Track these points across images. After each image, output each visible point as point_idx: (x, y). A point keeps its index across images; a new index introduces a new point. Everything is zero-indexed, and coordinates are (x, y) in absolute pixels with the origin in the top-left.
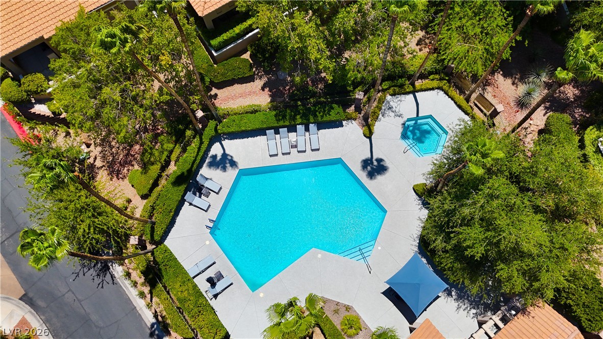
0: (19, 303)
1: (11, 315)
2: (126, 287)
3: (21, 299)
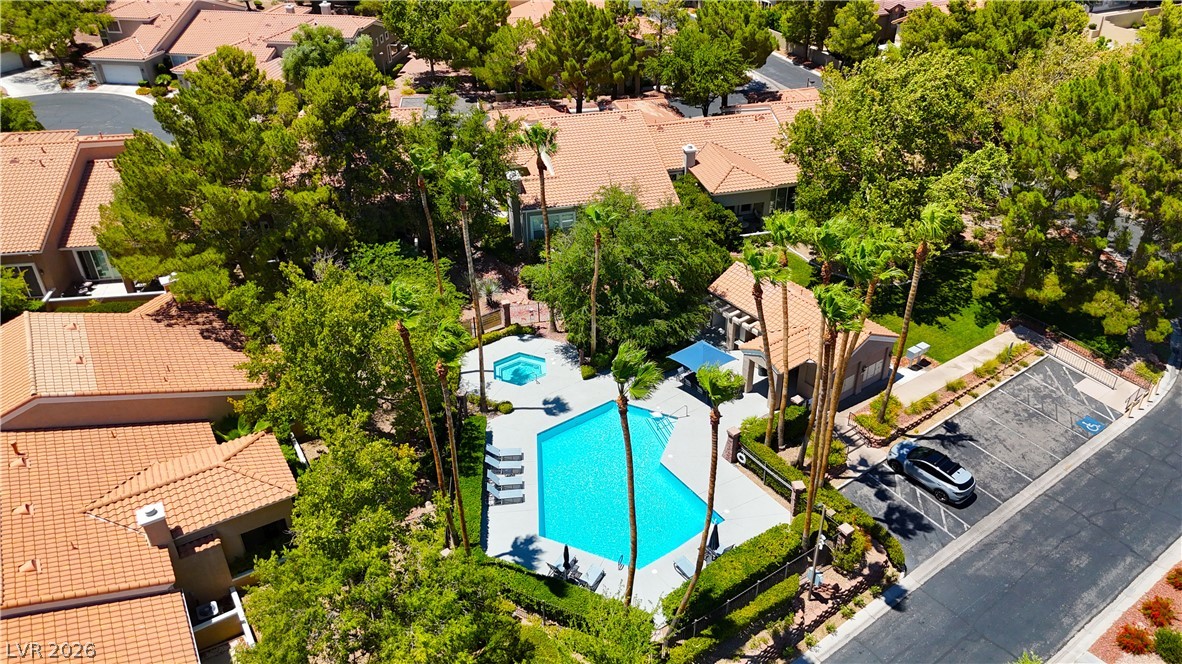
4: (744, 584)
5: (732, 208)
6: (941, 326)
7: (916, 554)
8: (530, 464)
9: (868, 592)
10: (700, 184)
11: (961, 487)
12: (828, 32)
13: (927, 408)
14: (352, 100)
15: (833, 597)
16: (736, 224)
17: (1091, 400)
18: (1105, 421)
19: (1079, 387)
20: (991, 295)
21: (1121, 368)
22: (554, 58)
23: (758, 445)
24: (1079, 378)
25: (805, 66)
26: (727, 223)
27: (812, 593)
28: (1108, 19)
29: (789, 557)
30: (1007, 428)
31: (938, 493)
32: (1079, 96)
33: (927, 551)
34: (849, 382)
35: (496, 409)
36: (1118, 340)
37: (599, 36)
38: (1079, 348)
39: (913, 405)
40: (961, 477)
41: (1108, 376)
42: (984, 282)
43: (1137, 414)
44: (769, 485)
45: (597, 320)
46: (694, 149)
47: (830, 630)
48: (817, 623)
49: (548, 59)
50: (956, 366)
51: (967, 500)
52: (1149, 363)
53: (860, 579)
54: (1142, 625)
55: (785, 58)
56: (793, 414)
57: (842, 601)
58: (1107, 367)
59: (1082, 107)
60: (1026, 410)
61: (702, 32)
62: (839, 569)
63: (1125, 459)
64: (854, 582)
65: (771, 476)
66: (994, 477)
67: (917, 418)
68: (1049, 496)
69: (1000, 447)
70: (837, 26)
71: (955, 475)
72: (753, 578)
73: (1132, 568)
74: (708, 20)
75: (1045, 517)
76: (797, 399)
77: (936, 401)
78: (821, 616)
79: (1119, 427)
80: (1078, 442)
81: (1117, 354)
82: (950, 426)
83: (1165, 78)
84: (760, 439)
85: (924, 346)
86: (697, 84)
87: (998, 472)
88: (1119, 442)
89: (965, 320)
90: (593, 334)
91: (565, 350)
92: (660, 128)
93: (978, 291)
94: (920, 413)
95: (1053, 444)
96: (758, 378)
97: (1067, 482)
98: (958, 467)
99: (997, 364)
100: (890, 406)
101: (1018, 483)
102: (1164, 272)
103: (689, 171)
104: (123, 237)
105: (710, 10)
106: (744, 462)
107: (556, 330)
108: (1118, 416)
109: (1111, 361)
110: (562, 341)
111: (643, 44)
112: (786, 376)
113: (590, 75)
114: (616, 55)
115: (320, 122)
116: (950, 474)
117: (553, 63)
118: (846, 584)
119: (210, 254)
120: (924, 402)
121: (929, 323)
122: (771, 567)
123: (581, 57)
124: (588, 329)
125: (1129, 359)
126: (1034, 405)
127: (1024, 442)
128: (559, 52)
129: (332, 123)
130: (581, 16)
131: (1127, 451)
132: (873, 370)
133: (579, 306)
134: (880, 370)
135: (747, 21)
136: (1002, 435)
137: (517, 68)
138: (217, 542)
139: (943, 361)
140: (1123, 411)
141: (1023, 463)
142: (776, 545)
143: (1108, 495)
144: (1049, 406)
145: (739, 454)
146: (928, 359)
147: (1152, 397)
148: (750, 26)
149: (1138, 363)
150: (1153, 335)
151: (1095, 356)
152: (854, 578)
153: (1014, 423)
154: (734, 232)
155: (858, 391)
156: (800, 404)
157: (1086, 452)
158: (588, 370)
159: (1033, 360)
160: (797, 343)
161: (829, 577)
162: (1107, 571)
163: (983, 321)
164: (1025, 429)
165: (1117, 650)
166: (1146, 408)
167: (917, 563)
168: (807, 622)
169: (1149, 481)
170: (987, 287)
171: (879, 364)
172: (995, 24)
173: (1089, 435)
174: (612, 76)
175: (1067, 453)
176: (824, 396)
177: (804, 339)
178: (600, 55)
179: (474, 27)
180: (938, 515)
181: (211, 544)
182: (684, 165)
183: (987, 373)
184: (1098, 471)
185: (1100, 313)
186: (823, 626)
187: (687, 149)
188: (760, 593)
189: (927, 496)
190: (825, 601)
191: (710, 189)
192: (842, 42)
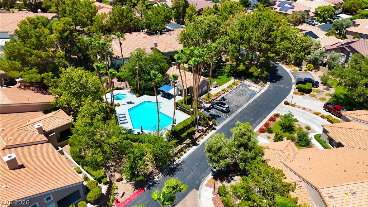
0: (200, 190)
1: (206, 190)
2: (184, 158)
3: (198, 190)
4: (183, 129)
5: (168, 56)
6: (219, 79)
7: (219, 122)
8: (127, 115)
9: (209, 131)
10: (159, 51)
11: (226, 108)
12: (185, 15)
13: (218, 95)
14: (67, 29)
15: (202, 132)
16: (169, 60)
17: (252, 90)
18: (255, 94)
19: (250, 88)
20: (229, 71)
21: (258, 84)
22: (114, 22)
23: (182, 104)
24: (250, 86)
25: (180, 24)
26: (167, 60)
27: (197, 132)
28: (252, 11)
29: (192, 123)
30: (235, 97)
31: (222, 111)
32: (241, 22)
33: (221, 122)
34: (200, 91)
35: (116, 106)
36: (257, 78)
37: (126, 15)
38: (249, 81)
39: (215, 94)
40: (226, 106)
41: (255, 85)
42: (227, 69)
43: (262, 92)
44: (185, 113)
45: (139, 82)
46: (156, 42)
47: (202, 138)
48: (199, 137)
49: (113, 22)
50: (223, 86)
51: (228, 111)
52: (264, 82)
53: (207, 127)
54: (264, 128)
55: (174, 22)
56: (189, 97)
57: (204, 132)
58: (255, 84)
59: (242, 25)
60: (239, 94)
61: (153, 14)
62: (203, 126)
63: (260, 100)
64: (206, 128)
65: (186, 110)
66: (233, 107)
67: (216, 97)
68: (245, 109)
69: (234, 101)
70: (187, 13)
71: (225, 106)
72: (185, 127)
73: (262, 119)
74: (155, 11)
75: (244, 113)
76: (189, 94)
77: (219, 93)
78: (200, 136)
79: (258, 95)
80: (250, 98)
81: (257, 81)
82: (223, 98)
83: (259, 18)
84: (183, 103)
85: (216, 82)
86: (153, 27)
87: (234, 106)
88: (258, 97)
89: (224, 77)
90: (138, 85)
91: (130, 92)
92: (146, 38)
93: (226, 71)
94: (217, 96)
95: (245, 99)
96: (179, 93)
97: (248, 106)
98: (225, 104)
99: (232, 85)
100: (210, 95)
101: (238, 107)
102: (264, 61)
103: (155, 48)
104: (7, 67)
105: (154, 9)
106: (179, 109)
107: (127, 88)
108: (258, 93)
109: (256, 83)
110: (129, 90)
111: (137, 18)
112: (186, 90)
113: (125, 26)
114: (131, 20)
115: (59, 35)
116: (224, 106)
117: (114, 23)
118: (204, 129)
119: (34, 70)
120: (217, 93)
121: (216, 78)
122: (188, 125)
123: (121, 21)
124: (137, 84)
125: (260, 82)
126: (241, 92)
127: (239, 100)
128: (115, 20)
129: (63, 35)
130: (120, 10)
131: (260, 99)
132: (205, 88)
133: (134, 78)
134: (207, 88)
135: (164, 11)
136: (235, 99)
137: (102, 26)
138: (54, 133)
139: (221, 86)
140: (259, 92)
141: (239, 104)
142: (188, 121)
143: (257, 107)
144: (244, 92)
145: (178, 107)
146: (217, 85)
147: (265, 88)
148: (165, 12)
149: (262, 82)
150: (264, 75)
151: (253, 82)
152: (206, 127)
153: (237, 96)
154: (169, 62)
155: (203, 93)
156: (190, 95)
157: (252, 100)
158: (138, 95)
159: (240, 84)
160: (188, 82)
161: (201, 127)
162: (257, 120)
163: (228, 77)
164: (239, 97)
165: (259, 133)
166: (263, 91)
167: (219, 124)
168: (197, 137)
169: (264, 104)
170: (228, 69)
171: (207, 86)
172: (224, 10)
173: (252, 97)
174: (131, 26)
175: (248, 101)
176: (195, 83)
177: (189, 82)
178: (127, 21)
179: (88, 15)
180: (223, 115)
181: (53, 134)
182: (154, 47)
183: (230, 87)
184: (254, 103)
185: (252, 71)
186: (201, 138)
187: (154, 42)
188: (186, 131)
189: (220, 112)
190: (200, 133)
191: (162, 51)
192: (189, 17)
